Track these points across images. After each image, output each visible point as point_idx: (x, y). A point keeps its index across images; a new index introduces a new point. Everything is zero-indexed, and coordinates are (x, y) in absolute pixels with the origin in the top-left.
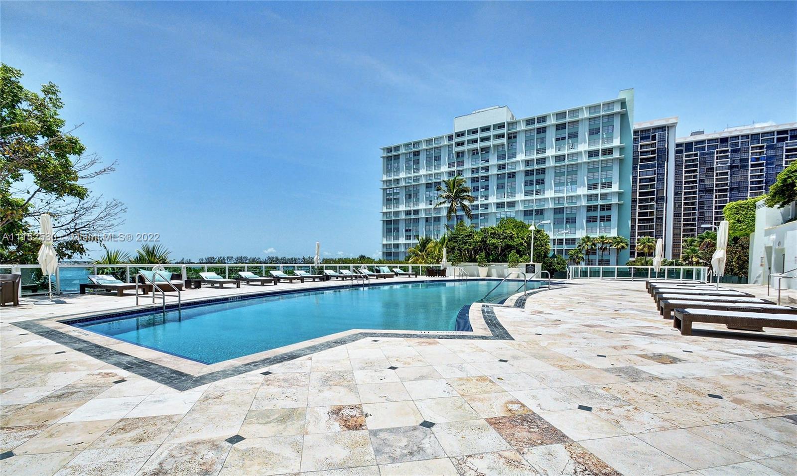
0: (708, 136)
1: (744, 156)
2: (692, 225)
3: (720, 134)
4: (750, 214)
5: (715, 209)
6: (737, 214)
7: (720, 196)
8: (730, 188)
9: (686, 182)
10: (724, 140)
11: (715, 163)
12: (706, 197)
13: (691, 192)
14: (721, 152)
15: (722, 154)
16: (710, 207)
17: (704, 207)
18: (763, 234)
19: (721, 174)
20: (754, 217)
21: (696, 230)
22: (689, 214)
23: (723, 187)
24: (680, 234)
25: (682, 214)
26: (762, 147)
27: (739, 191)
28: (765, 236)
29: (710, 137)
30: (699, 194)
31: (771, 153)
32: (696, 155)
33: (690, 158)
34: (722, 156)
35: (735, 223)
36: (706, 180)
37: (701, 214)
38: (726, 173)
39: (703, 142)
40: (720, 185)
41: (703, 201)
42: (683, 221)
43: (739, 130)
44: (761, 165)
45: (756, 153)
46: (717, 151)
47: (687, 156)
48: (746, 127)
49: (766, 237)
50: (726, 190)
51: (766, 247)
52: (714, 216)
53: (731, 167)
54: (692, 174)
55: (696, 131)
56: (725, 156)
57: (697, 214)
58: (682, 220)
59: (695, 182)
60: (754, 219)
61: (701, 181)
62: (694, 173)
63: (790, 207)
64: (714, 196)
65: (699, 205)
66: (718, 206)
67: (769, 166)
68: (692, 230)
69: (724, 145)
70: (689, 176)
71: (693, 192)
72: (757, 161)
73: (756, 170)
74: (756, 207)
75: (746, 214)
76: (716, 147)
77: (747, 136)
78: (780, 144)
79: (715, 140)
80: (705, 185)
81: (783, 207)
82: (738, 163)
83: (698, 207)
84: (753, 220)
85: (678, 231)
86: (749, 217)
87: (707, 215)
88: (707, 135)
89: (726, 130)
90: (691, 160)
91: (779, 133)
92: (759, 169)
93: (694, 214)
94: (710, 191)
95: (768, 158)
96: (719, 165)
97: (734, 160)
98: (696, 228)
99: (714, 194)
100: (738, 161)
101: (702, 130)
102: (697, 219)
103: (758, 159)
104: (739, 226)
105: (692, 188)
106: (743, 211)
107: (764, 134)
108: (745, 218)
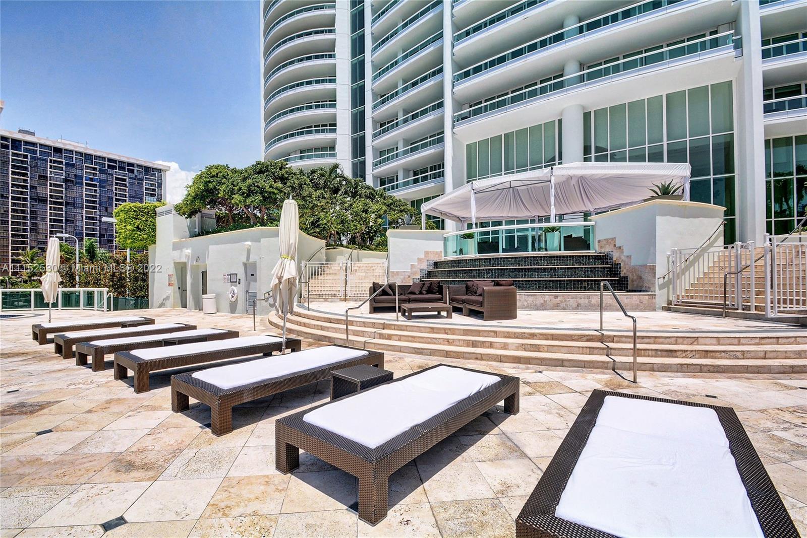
0: (40, 140)
1: (78, 172)
2: (23, 236)
3: (54, 142)
4: (151, 222)
5: (50, 222)
6: (136, 219)
7: (55, 209)
8: (65, 202)
9: (13, 185)
10: (58, 150)
11: (49, 172)
12: (39, 207)
13: (20, 197)
14: (55, 162)
15: (56, 165)
16: (44, 219)
17: (37, 217)
18: (171, 247)
19: (56, 185)
20: (155, 226)
21: (29, 242)
22: (18, 224)
23: (58, 199)
24: (8, 246)
25: (10, 223)
26: (95, 169)
27: (75, 207)
28: (173, 250)
29: (42, 142)
30: (30, 202)
31: (103, 177)
32: (26, 157)
33: (18, 158)
34: (56, 166)
35: (134, 230)
36: (38, 188)
37: (34, 225)
38: (61, 186)
39: (34, 144)
40: (54, 197)
41: (35, 211)
42: (12, 231)
43: (73, 145)
44: (95, 186)
45: (90, 173)
46: (51, 160)
47: (14, 154)
48: (79, 145)
49: (175, 252)
50: (61, 204)
51: (175, 263)
52: (49, 229)
53: (66, 181)
54: (22, 177)
55: (25, 129)
56: (59, 167)
57: (29, 224)
58: (10, 229)
59: (26, 187)
60: (155, 228)
61: (33, 187)
62: (23, 176)
63: (196, 219)
64: (48, 208)
65: (30, 214)
66: (53, 219)
67: (102, 189)
68: (23, 243)
69: (57, 155)
70: (18, 179)
71: (23, 198)
72: (90, 181)
73: (90, 189)
74: (156, 214)
75: (146, 221)
76: (49, 155)
77: (81, 154)
78: (110, 171)
79: (49, 147)
80: (37, 193)
81: (191, 217)
82: (72, 178)
83: (30, 216)
84: (153, 229)
85: (5, 242)
86: (150, 225)
87: (41, 227)
88: (38, 138)
89: (59, 140)
90: (20, 160)
91: (110, 160)
92: (93, 190)
93: (25, 224)
94: (44, 201)
95: (101, 181)
96: (53, 175)
97: (69, 174)
98: (29, 240)
99: (49, 205)
100: (73, 177)
101: (33, 131)
102: (29, 230)
103: (91, 179)
104: (140, 235)
105: (22, 193)
106: (142, 216)
107: (97, 157)
108: (145, 225)
